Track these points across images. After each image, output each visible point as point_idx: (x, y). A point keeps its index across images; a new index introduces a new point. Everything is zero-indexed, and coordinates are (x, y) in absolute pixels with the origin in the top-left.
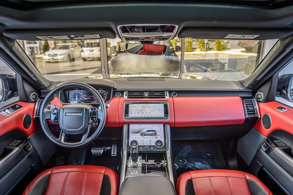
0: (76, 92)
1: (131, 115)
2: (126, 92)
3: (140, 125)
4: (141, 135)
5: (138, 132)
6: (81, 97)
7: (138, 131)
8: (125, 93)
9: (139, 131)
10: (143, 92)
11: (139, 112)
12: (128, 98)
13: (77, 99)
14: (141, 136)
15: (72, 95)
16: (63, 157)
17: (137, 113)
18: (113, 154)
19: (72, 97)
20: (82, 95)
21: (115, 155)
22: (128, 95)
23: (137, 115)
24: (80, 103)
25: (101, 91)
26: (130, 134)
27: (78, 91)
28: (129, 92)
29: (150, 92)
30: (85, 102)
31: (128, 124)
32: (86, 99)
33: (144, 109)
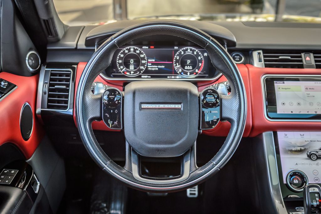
0: (129, 50)
1: (281, 109)
2: (259, 53)
3: (302, 133)
4: (310, 156)
5: (301, 151)
6: (143, 65)
7: (299, 149)
8: (255, 54)
9: (302, 148)
10: (300, 51)
11: (302, 102)
12: (267, 66)
13: (132, 67)
14: (310, 161)
15: (121, 58)
16: (80, 200)
17: (295, 103)
18: (191, 194)
19: (120, 64)
20: (145, 60)
21: (194, 194)
22: (265, 61)
23: (296, 110)
24: (140, 77)
25: (191, 50)
26: (282, 156)
27: (135, 50)
28: (265, 51)
29: (315, 52)
30: (152, 77)
31: (275, 130)
32: (155, 68)
33: (312, 93)
